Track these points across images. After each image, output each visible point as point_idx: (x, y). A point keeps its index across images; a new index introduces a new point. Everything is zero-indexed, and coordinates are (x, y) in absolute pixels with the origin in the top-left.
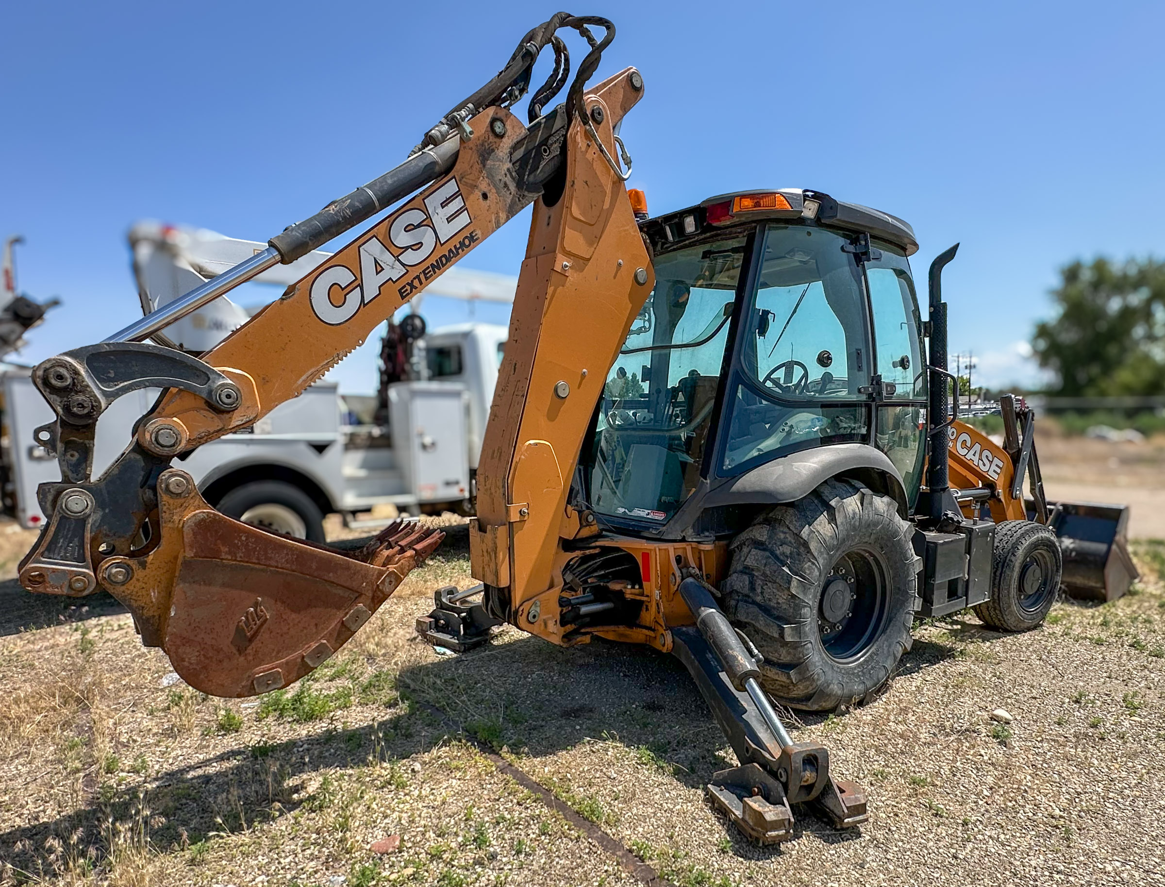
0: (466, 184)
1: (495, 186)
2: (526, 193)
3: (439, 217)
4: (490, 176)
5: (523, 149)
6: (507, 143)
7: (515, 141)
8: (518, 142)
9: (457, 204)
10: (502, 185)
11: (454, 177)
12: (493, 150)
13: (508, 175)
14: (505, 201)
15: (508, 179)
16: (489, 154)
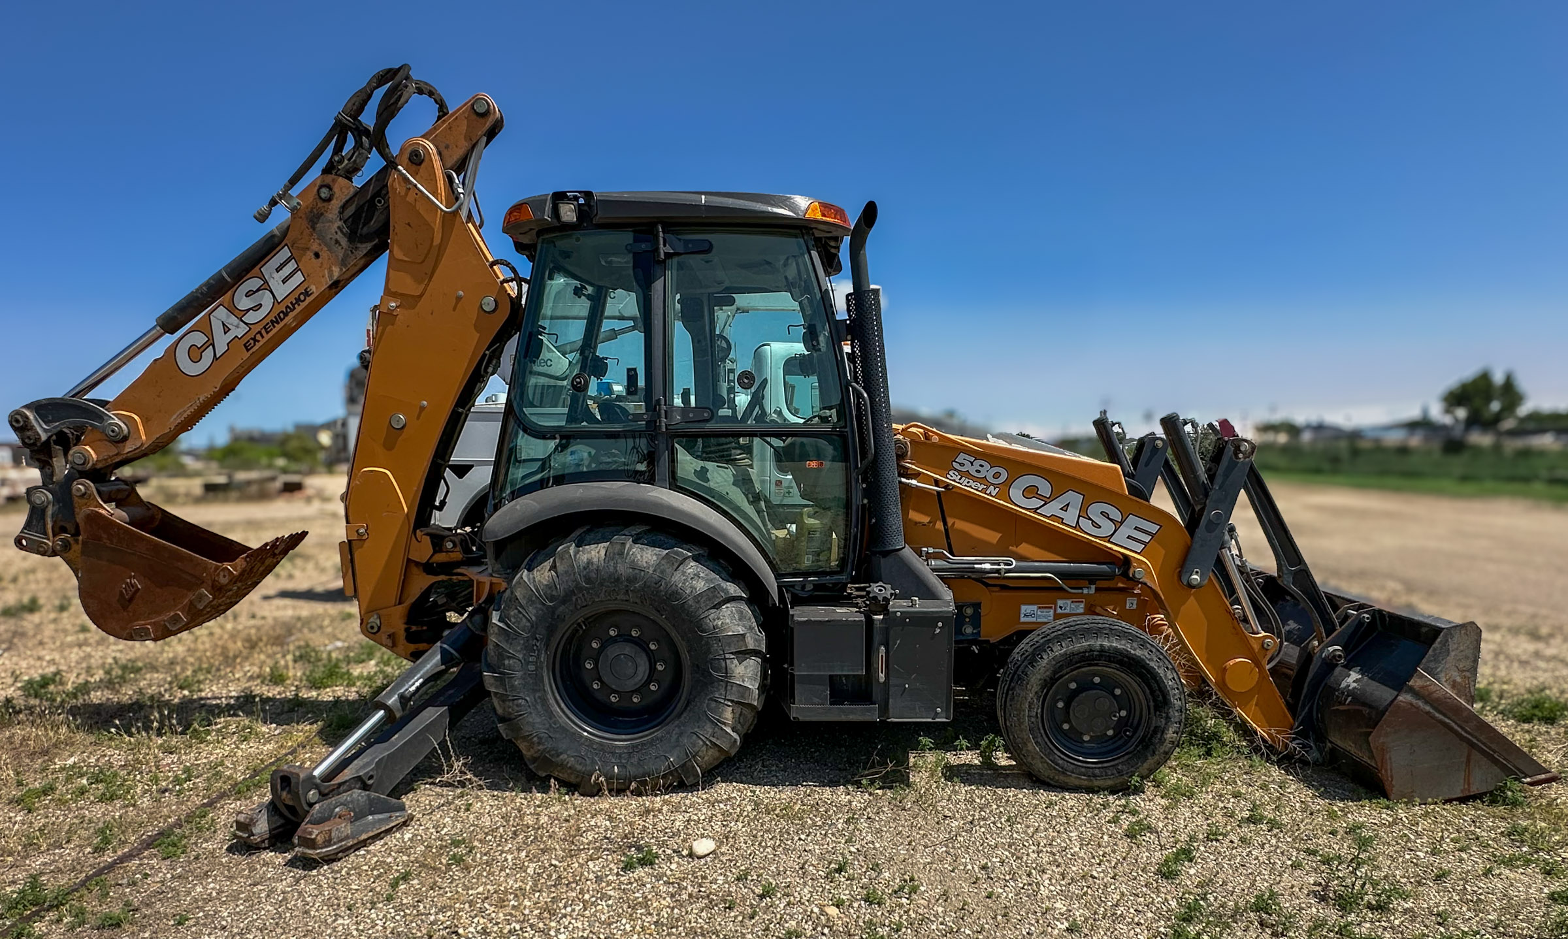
0: (298, 248)
1: (326, 245)
2: (359, 245)
3: (275, 281)
4: (321, 238)
5: (354, 206)
6: (336, 204)
7: (344, 201)
8: (347, 202)
9: (291, 266)
10: (333, 242)
11: (286, 245)
12: (322, 214)
13: (339, 233)
14: (337, 256)
15: (340, 236)
16: (318, 218)
